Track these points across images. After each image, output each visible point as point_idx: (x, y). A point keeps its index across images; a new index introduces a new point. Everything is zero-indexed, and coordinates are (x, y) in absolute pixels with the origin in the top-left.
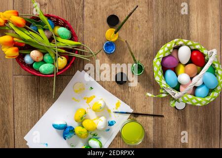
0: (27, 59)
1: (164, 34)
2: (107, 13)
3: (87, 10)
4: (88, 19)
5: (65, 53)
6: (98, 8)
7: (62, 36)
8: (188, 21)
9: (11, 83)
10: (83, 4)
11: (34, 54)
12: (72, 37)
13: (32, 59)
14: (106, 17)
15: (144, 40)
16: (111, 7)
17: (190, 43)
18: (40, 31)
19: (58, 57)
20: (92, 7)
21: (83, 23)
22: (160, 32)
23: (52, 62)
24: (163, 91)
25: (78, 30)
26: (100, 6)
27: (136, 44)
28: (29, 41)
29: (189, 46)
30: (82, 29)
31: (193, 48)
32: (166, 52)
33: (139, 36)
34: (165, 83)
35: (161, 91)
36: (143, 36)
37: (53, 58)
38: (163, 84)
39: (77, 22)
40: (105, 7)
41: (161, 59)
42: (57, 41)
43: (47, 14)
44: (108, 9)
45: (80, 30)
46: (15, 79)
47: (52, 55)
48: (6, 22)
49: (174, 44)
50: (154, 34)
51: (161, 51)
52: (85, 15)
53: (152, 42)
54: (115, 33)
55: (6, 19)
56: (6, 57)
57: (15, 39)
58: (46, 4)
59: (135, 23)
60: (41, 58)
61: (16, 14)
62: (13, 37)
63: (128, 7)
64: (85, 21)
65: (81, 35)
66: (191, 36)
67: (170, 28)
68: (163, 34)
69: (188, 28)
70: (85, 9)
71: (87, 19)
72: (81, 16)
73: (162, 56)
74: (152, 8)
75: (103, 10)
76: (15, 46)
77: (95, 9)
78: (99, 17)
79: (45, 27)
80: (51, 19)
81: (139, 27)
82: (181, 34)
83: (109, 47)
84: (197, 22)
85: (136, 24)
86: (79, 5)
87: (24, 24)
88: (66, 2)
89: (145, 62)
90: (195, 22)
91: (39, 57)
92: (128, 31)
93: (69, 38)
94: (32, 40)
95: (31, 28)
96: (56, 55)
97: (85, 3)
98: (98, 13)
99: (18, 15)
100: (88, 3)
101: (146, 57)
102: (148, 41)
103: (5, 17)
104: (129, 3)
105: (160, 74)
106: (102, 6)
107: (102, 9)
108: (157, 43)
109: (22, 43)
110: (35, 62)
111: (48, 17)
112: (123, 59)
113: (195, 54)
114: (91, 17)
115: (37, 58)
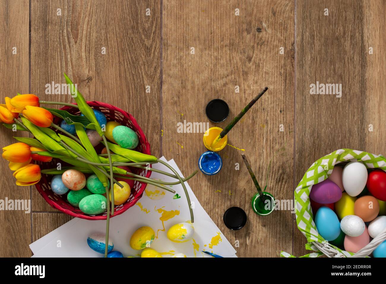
0: (57, 186)
1: (316, 135)
2: (206, 95)
3: (168, 90)
4: (170, 107)
5: (127, 176)
6: (189, 86)
7: (122, 142)
8: (362, 109)
9: (28, 226)
10: (161, 77)
11: (70, 176)
12: (140, 144)
13: (65, 186)
14: (204, 102)
15: (277, 147)
16: (213, 84)
17: (366, 157)
18: (80, 134)
19: (114, 183)
20: (177, 84)
21: (161, 114)
22: (308, 131)
23: (103, 192)
24: (312, 248)
25: (150, 128)
26: (193, 82)
27: (260, 155)
28: (59, 153)
29: (364, 163)
30: (158, 127)
31: (372, 166)
32: (320, 175)
33: (267, 140)
34: (316, 234)
35: (307, 247)
36: (274, 139)
37: (105, 184)
38: (313, 236)
39: (148, 113)
40: (202, 84)
41: (310, 189)
42: (112, 152)
43: (92, 99)
44: (208, 87)
45: (154, 127)
46: (35, 219)
47: (103, 179)
48: (17, 116)
49: (335, 160)
50: (296, 136)
51: (310, 174)
52: (164, 100)
53: (291, 150)
54: (222, 135)
55: (17, 111)
56: (18, 184)
57: (34, 150)
58: (90, 79)
59: (259, 114)
60: (83, 185)
61: (35, 103)
62: (30, 146)
63: (246, 84)
64: (164, 110)
65: (156, 137)
66: (367, 139)
67: (327, 124)
68: (312, 134)
69: (362, 123)
70: (165, 87)
71: (167, 107)
72: (156, 102)
73: (311, 183)
74: (293, 84)
75: (198, 90)
76: (33, 162)
77: (184, 87)
78: (192, 104)
79: (88, 126)
80: (100, 110)
81: (267, 123)
82: (348, 135)
83: (210, 162)
84: (379, 112)
85: (261, 117)
86: (153, 81)
87: (50, 121)
88: (128, 76)
89: (277, 188)
90: (376, 111)
91: (79, 183)
92: (246, 130)
93: (135, 147)
94: (65, 152)
95: (64, 127)
96: (109, 180)
97: (164, 76)
98: (189, 96)
99: (38, 105)
100: (169, 75)
101: (279, 180)
102: (284, 149)
103: (14, 107)
104: (249, 75)
105: (307, 216)
106: (197, 82)
107: (196, 89)
108: (301, 152)
109: (47, 157)
110: (70, 190)
111: (95, 106)
112: (237, 185)
113: (375, 177)
114: (175, 103)
115: (75, 184)
